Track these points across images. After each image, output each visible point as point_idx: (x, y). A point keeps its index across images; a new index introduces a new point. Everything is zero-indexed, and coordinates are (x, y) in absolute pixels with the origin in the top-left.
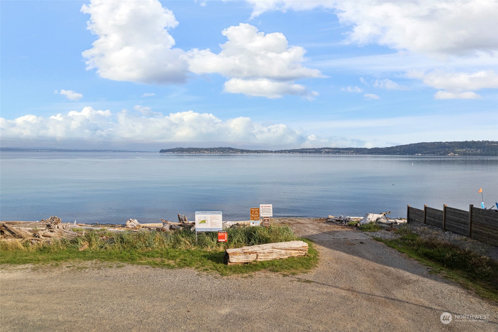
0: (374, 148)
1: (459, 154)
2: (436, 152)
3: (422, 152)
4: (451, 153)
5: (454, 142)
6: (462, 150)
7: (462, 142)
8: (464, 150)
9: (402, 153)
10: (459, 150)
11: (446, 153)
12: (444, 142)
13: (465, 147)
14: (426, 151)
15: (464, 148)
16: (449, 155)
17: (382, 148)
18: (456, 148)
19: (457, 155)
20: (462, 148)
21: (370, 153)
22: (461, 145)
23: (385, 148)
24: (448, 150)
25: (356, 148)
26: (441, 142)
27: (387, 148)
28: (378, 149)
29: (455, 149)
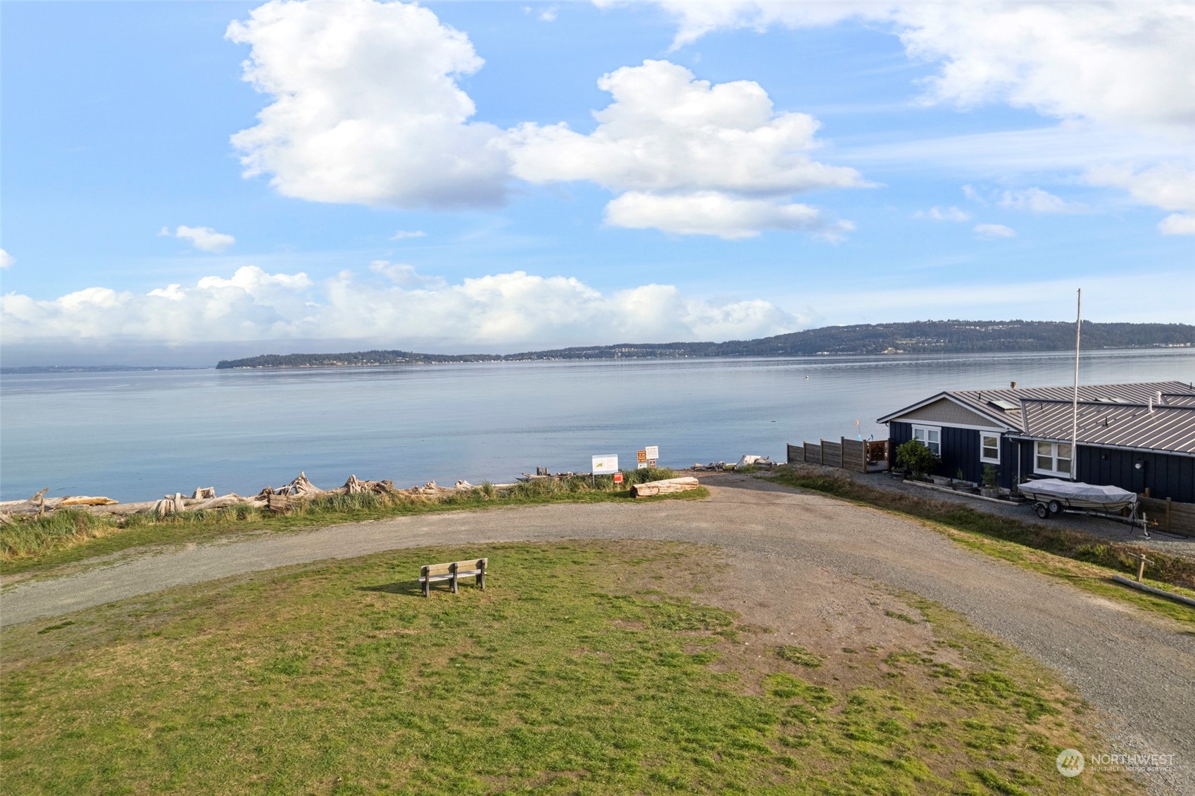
0: (729, 342)
1: (905, 350)
2: (859, 346)
3: (830, 349)
4: (890, 349)
5: (894, 324)
6: (910, 342)
7: (910, 324)
8: (914, 341)
9: (789, 350)
10: (904, 342)
11: (879, 349)
12: (874, 324)
13: (915, 334)
14: (839, 345)
15: (913, 337)
16: (886, 352)
17: (745, 342)
18: (898, 337)
19: (902, 351)
20: (911, 336)
21: (720, 354)
22: (909, 331)
23: (752, 341)
24: (884, 342)
25: (689, 343)
26: (869, 325)
27: (756, 340)
28: (738, 343)
29: (896, 339)
